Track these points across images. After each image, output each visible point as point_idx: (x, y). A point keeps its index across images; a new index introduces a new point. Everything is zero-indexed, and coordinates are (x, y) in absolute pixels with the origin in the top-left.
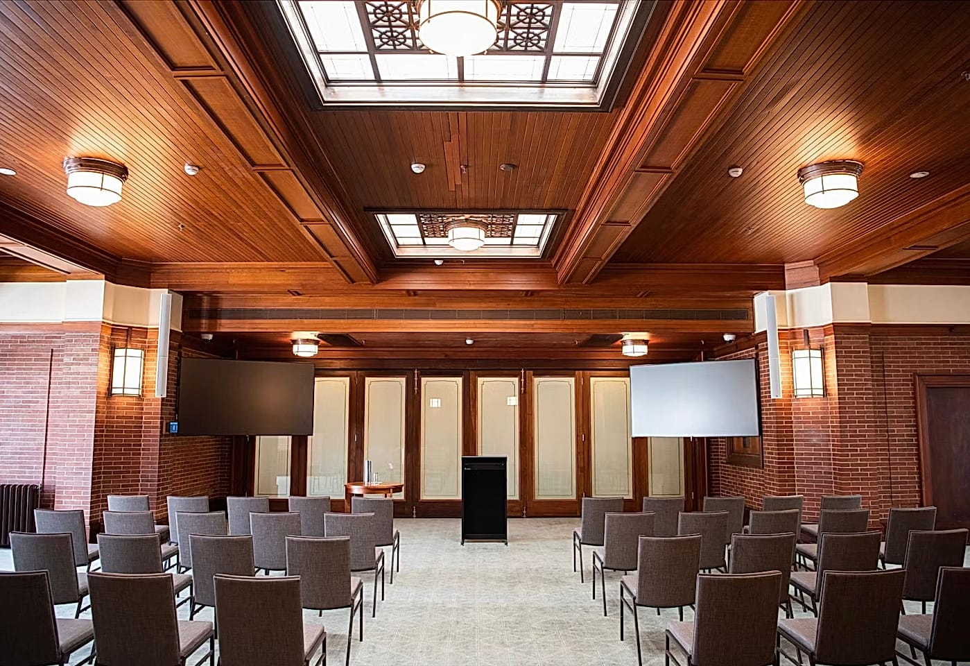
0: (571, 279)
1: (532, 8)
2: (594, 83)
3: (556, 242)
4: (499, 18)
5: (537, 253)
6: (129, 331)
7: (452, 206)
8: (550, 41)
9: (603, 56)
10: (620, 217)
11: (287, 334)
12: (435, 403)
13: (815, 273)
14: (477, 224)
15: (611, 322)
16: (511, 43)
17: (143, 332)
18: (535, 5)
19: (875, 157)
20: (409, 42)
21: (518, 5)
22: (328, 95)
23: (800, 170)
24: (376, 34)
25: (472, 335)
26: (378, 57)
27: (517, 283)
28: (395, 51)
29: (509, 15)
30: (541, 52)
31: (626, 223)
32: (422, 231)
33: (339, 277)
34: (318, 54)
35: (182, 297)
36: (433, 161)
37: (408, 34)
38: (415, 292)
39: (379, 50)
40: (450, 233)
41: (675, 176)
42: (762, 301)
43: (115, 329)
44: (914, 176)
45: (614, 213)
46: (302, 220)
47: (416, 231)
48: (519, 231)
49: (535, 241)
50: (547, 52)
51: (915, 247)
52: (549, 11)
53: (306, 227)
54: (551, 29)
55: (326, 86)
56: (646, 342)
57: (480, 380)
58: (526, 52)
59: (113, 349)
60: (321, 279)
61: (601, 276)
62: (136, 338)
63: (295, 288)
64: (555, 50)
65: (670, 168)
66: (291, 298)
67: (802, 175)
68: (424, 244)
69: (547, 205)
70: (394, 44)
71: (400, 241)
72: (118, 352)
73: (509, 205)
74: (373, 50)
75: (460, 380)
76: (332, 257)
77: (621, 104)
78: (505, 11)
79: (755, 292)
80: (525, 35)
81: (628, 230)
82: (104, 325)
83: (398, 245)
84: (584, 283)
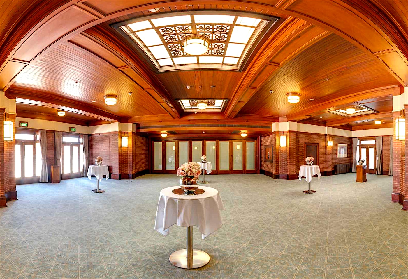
0: (229, 117)
1: (219, 44)
2: (237, 65)
3: (225, 108)
4: (209, 46)
5: (220, 111)
6: (124, 133)
7: (198, 97)
8: (225, 53)
9: (240, 58)
10: (242, 100)
11: (160, 132)
12: (196, 148)
13: (286, 119)
14: (205, 103)
15: (239, 128)
16: (213, 53)
17: (127, 133)
18: (220, 43)
19: (304, 93)
20: (182, 54)
21: (215, 43)
22: (160, 70)
23: (287, 94)
24: (172, 53)
25: (204, 131)
26: (173, 59)
27: (216, 118)
28: (178, 56)
29: (212, 46)
30: (222, 55)
31: (243, 102)
32: (191, 105)
33: (171, 117)
34: (156, 60)
35: (135, 124)
36: (192, 86)
37: (181, 52)
38: (190, 120)
39: (173, 57)
40: (198, 105)
41: (257, 90)
42: (274, 125)
43: (121, 133)
44: (311, 100)
45: (240, 99)
46: (159, 103)
47: (189, 105)
48: (216, 105)
49: (220, 108)
50: (224, 56)
51: (308, 115)
52: (224, 45)
53: (160, 104)
54: (225, 50)
55: (160, 68)
56: (246, 133)
57: (206, 142)
58: (217, 56)
59: (121, 137)
60: (166, 118)
61: (237, 116)
62: (126, 135)
63: (161, 121)
64: (226, 55)
65: (256, 88)
66: (160, 123)
67: (288, 94)
68: (192, 108)
69: (223, 97)
70: (178, 55)
71: (186, 108)
72: (122, 137)
73: (213, 97)
74: (172, 57)
75: (201, 142)
76: (168, 112)
77: (244, 70)
78: (210, 45)
79: (272, 122)
80: (217, 51)
81: (244, 104)
82: (118, 132)
83: (185, 109)
84: (232, 118)
